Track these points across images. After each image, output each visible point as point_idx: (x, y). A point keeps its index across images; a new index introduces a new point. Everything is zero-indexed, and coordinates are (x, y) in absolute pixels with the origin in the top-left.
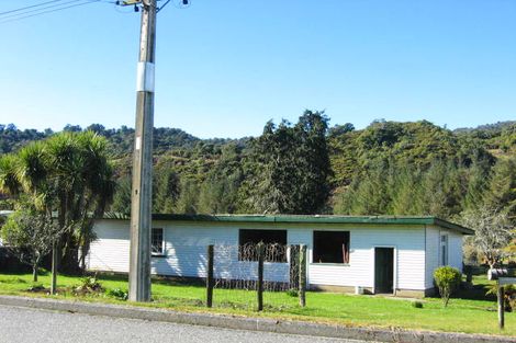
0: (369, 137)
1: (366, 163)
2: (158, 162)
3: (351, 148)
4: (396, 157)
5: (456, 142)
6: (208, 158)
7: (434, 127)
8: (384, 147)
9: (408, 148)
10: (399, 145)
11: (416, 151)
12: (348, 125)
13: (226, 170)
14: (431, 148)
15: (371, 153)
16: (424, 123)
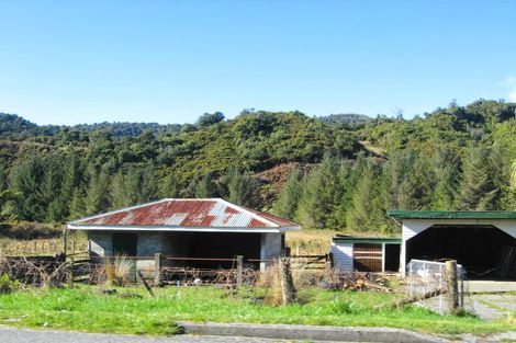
0: (245, 126)
1: (245, 153)
2: (21, 149)
3: (227, 138)
4: (274, 147)
5: (331, 132)
6: (76, 145)
7: (306, 118)
8: (260, 137)
9: (285, 138)
10: (275, 135)
11: (294, 142)
12: (218, 113)
13: (100, 158)
14: (308, 139)
15: (249, 142)
16: (297, 113)
